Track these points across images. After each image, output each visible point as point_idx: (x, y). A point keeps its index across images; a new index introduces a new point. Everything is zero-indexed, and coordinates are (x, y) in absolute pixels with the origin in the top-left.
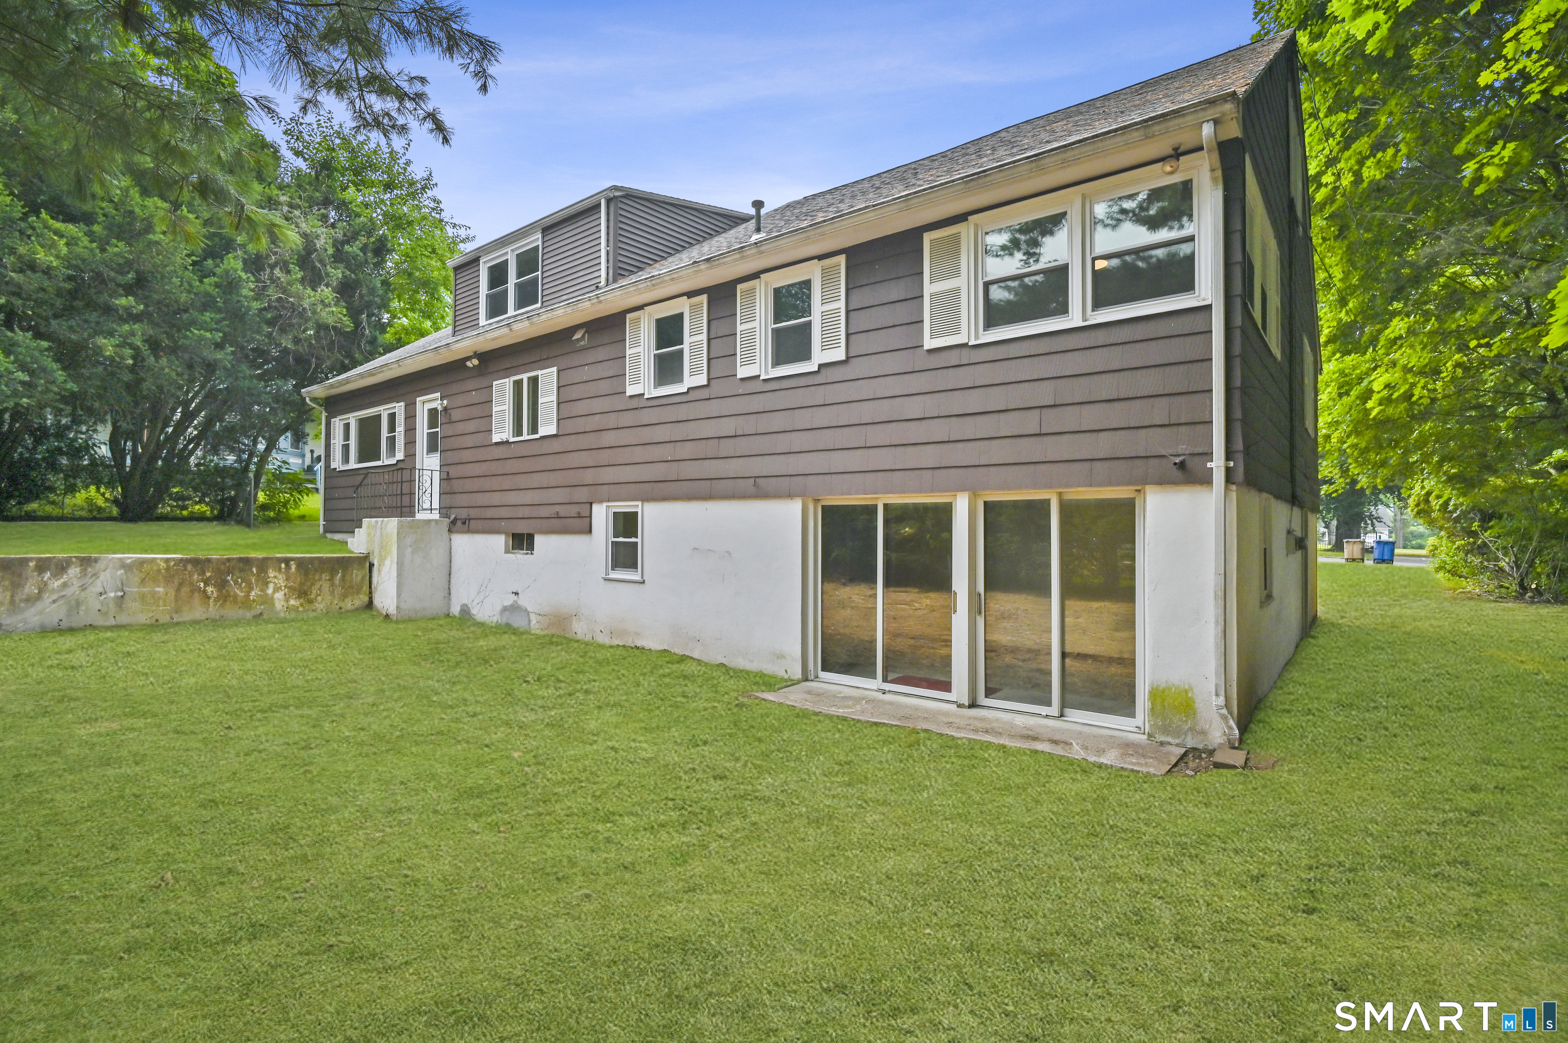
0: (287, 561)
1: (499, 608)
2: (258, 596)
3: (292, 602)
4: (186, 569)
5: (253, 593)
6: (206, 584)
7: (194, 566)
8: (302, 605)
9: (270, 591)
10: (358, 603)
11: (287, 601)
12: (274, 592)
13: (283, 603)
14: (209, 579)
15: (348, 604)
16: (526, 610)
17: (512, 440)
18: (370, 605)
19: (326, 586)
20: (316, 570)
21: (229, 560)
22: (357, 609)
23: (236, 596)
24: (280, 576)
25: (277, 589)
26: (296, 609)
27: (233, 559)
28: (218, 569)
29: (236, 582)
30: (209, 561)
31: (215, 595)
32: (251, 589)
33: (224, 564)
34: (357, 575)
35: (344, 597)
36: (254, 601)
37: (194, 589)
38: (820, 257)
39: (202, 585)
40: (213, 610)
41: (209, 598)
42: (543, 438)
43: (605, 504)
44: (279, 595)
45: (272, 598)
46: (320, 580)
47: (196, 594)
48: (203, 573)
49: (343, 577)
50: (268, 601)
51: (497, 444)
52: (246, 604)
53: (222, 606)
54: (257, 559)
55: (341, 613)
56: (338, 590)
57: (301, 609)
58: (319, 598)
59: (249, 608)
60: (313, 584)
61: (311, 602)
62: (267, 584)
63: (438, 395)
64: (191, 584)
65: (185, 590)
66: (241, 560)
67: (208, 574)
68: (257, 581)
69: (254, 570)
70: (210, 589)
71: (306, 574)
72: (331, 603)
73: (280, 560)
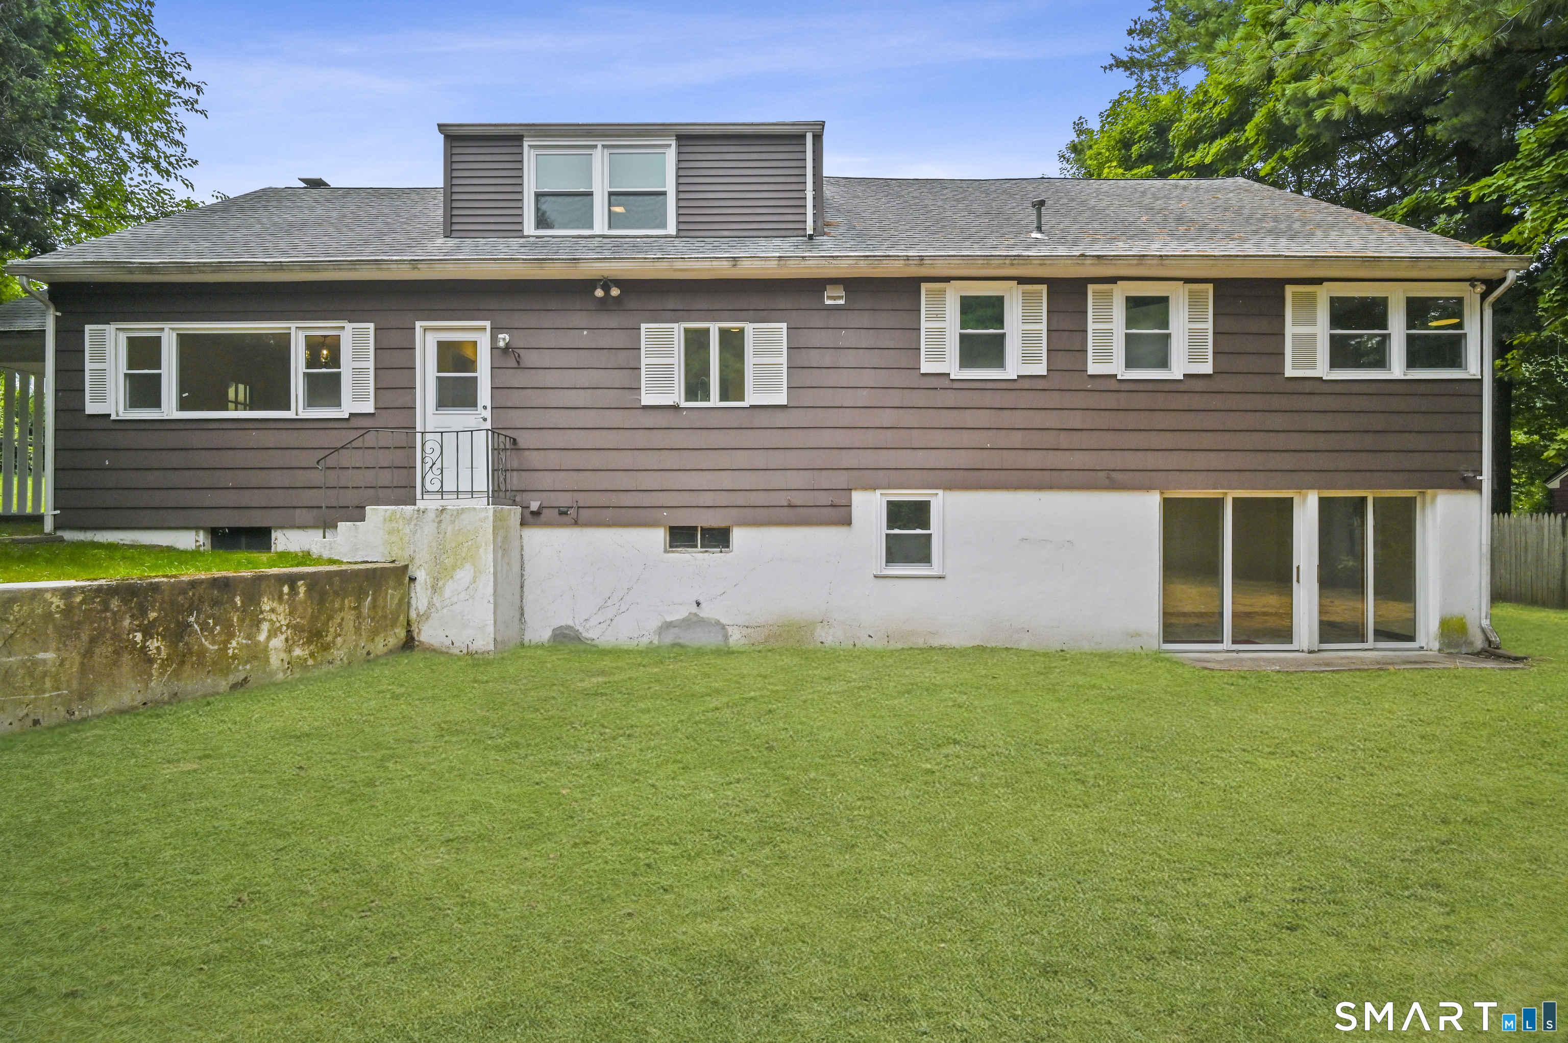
0: (292, 580)
1: (654, 623)
2: (241, 647)
3: (298, 652)
4: (106, 608)
5: (234, 643)
6: (148, 633)
7: (125, 601)
8: (312, 655)
9: (262, 637)
10: (392, 641)
11: (289, 650)
12: (269, 638)
13: (283, 655)
14: (152, 624)
15: (379, 647)
16: (718, 623)
17: (684, 404)
18: (409, 643)
19: (349, 617)
20: (336, 594)
21: (193, 584)
22: (391, 652)
23: (202, 652)
24: (280, 609)
25: (273, 633)
26: (302, 664)
27: (201, 582)
28: (172, 603)
29: (204, 626)
30: (155, 588)
31: (164, 655)
32: (231, 635)
33: (184, 592)
34: (392, 596)
35: (374, 634)
36: (234, 657)
37: (123, 646)
38: (1187, 281)
39: (139, 637)
40: (157, 686)
41: (151, 661)
42: (752, 407)
43: (878, 492)
44: (277, 642)
45: (266, 649)
46: (341, 609)
47: (126, 658)
48: (143, 612)
49: (374, 600)
50: (258, 654)
51: (646, 407)
52: (222, 665)
53: (176, 673)
54: (243, 580)
55: (370, 659)
56: (367, 624)
57: (310, 662)
58: (339, 640)
59: (225, 671)
60: (330, 618)
61: (326, 648)
62: (257, 623)
63: (487, 324)
64: (116, 637)
65: (104, 650)
66: (215, 582)
67: (153, 615)
68: (242, 620)
69: (238, 600)
70: (154, 644)
71: (322, 601)
72: (357, 646)
73: (281, 579)
